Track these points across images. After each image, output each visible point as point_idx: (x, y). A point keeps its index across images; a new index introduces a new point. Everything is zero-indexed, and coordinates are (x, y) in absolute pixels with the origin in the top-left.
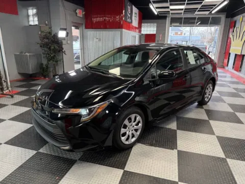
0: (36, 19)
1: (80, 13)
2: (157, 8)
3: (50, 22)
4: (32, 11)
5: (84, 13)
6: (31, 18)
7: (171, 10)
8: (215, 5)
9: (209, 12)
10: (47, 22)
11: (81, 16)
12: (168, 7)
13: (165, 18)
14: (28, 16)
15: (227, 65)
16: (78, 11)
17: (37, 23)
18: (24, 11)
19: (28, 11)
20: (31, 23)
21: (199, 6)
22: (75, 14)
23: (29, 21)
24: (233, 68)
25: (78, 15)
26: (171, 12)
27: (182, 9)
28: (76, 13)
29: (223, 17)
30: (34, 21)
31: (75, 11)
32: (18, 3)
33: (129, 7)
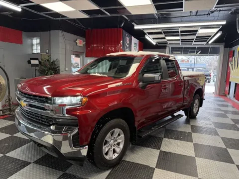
0: (39, 48)
1: (80, 42)
2: (154, 39)
3: (50, 51)
4: (36, 41)
5: (84, 43)
6: (35, 47)
7: (168, 40)
8: (210, 36)
9: (206, 43)
10: (47, 51)
11: (82, 46)
12: (164, 38)
13: (165, 47)
14: (32, 45)
15: (229, 94)
16: (77, 41)
17: (39, 51)
18: (29, 41)
19: (32, 40)
20: (35, 51)
21: (194, 37)
22: (75, 44)
23: (32, 50)
24: (234, 96)
25: (79, 44)
26: (169, 42)
27: (179, 40)
29: (221, 47)
30: (37, 50)
31: (75, 41)
32: (24, 33)
33: (127, 38)
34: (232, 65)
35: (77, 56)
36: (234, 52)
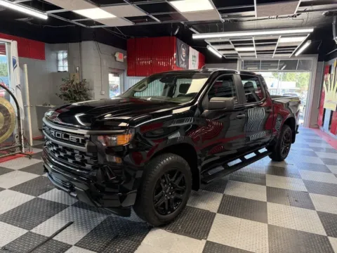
0: (66, 64)
1: (120, 57)
2: (219, 50)
3: (81, 68)
4: (62, 55)
5: (125, 57)
6: (61, 63)
7: (239, 52)
8: (296, 46)
9: (291, 55)
10: (78, 68)
11: (122, 60)
12: (233, 50)
13: (235, 61)
14: (57, 61)
15: (323, 125)
16: (117, 55)
17: (67, 69)
18: (53, 55)
19: (57, 53)
20: (61, 69)
21: (275, 48)
22: (113, 58)
23: (57, 67)
24: (329, 128)
25: (118, 59)
26: (240, 55)
27: (254, 52)
28: (115, 58)
29: (313, 60)
30: (63, 66)
31: (114, 55)
32: (47, 45)
33: (183, 49)
34: (327, 85)
35: (116, 74)
36: (330, 67)
